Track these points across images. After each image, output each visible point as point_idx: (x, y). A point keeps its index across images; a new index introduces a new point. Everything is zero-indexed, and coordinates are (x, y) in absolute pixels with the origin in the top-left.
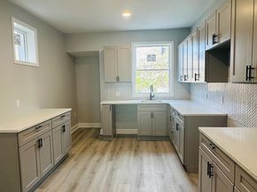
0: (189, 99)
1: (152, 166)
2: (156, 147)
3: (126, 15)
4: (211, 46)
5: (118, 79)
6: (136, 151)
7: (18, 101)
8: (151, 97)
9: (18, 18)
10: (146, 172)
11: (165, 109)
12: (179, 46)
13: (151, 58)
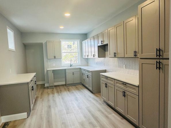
0: (88, 65)
1: (79, 94)
2: (77, 88)
3: (62, 27)
4: (100, 44)
5: (55, 57)
6: (68, 91)
7: (10, 70)
8: (71, 66)
9: (9, 27)
10: (77, 96)
11: (79, 70)
12: (83, 42)
13: (69, 47)
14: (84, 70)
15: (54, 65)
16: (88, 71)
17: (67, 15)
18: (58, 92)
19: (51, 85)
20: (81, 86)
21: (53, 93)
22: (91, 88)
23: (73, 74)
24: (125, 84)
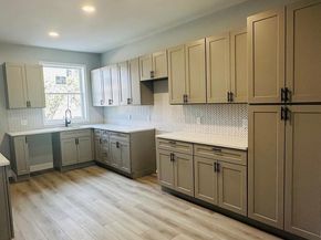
0: (103, 123)
2: (88, 172)
3: (53, 34)
4: (147, 78)
5: (28, 104)
8: (67, 124)
11: (89, 133)
12: (94, 71)
13: (60, 80)
14: (106, 132)
15: (24, 123)
16: (119, 133)
17: (89, 9)
18: (46, 187)
19: (24, 172)
20: (96, 168)
21: (36, 191)
22: (127, 169)
23: (77, 142)
24: (217, 149)
